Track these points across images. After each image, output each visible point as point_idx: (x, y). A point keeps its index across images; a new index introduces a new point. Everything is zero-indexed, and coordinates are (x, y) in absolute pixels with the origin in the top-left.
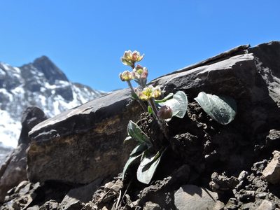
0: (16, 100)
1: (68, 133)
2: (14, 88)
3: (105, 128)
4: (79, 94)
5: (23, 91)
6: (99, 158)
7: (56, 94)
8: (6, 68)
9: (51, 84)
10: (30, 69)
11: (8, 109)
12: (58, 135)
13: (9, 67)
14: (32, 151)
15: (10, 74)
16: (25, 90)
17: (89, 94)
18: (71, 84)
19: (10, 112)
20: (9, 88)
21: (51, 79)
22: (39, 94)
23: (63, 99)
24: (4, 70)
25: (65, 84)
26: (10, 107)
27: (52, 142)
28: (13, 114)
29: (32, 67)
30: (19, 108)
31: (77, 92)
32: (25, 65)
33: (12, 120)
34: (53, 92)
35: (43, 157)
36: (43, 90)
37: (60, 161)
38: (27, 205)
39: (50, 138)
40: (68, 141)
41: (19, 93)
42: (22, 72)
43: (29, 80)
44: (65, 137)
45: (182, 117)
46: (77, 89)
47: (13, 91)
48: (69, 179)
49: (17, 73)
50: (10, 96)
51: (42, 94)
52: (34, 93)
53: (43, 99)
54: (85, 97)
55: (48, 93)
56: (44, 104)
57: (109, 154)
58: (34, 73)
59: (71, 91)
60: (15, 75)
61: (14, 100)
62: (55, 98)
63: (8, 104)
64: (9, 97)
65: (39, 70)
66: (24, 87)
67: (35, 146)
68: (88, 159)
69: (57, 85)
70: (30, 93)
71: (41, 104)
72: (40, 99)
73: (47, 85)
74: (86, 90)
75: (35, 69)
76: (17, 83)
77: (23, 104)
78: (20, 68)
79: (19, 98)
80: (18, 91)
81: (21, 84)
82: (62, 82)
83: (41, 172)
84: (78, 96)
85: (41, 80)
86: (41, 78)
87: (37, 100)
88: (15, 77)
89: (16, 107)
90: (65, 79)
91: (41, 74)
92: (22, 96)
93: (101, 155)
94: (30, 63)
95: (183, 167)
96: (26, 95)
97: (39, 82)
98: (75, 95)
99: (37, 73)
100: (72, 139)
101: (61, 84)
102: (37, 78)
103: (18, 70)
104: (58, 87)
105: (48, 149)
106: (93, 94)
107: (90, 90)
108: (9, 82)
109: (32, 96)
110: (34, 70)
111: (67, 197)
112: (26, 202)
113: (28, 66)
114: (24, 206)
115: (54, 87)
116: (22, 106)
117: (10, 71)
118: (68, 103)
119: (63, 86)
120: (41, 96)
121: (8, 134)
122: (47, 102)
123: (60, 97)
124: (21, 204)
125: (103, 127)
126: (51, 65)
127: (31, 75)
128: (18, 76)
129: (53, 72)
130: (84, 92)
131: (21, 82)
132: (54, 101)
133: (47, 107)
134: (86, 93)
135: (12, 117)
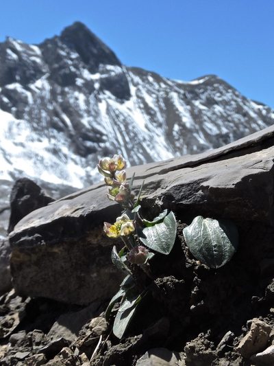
0: (39, 101)
1: (55, 240)
2: (34, 82)
3: (99, 238)
4: (140, 87)
5: (48, 87)
6: (95, 275)
7: (101, 89)
8: (19, 48)
9: (92, 71)
10: (56, 46)
11: (26, 117)
12: (43, 242)
13: (22, 45)
14: (15, 258)
15: (24, 57)
16: (51, 84)
17: (157, 86)
18: (125, 71)
19: (30, 121)
20: (25, 83)
21: (92, 62)
22: (75, 90)
23: (113, 97)
24: (14, 51)
25: (115, 70)
26: (30, 113)
27: (37, 250)
28: (35, 125)
29: (60, 44)
30: (44, 114)
31: (136, 85)
32: (47, 41)
33: (35, 136)
34: (97, 86)
35: (29, 266)
36: (79, 82)
37: (50, 274)
38: (11, 329)
39: (35, 245)
40: (56, 250)
41: (42, 89)
42: (43, 53)
43: (56, 66)
44: (52, 246)
45: (167, 253)
46: (137, 79)
47: (32, 87)
48: (61, 298)
49: (37, 56)
50: (29, 94)
51: (79, 89)
52: (67, 89)
53: (82, 97)
54: (149, 92)
55: (88, 87)
56: (82, 106)
57: (106, 271)
58: (63, 53)
59: (127, 83)
60: (33, 58)
61: (35, 101)
62: (101, 96)
63: (27, 109)
64: (26, 97)
65: (71, 48)
66: (49, 79)
67: (18, 253)
68: (82, 275)
69: (102, 73)
70: (59, 89)
71: (78, 106)
72: (77, 99)
73: (86, 74)
74: (151, 79)
75: (64, 46)
76: (37, 73)
77: (50, 107)
78: (40, 46)
79: (42, 98)
80: (40, 86)
81: (43, 74)
82: (109, 67)
83: (28, 286)
84: (138, 90)
85: (76, 66)
86: (76, 62)
87: (72, 101)
88: (34, 62)
89: (40, 113)
90: (114, 61)
91: (74, 55)
92: (47, 95)
93: (98, 272)
94: (56, 37)
95: (160, 321)
96: (53, 92)
97: (73, 69)
98: (133, 90)
99: (68, 54)
100: (61, 248)
101: (108, 71)
102: (70, 62)
103: (37, 51)
104: (104, 76)
105: (34, 257)
106: (163, 85)
107: (158, 79)
108: (24, 72)
109: (63, 94)
110: (63, 49)
111: (56, 325)
112: (11, 326)
113: (52, 41)
114: (8, 332)
115: (97, 76)
116: (47, 111)
117: (25, 52)
118: (122, 103)
119: (113, 74)
120: (76, 94)
121: (30, 158)
122: (87, 102)
123: (108, 93)
124: (4, 329)
125: (97, 236)
126: (91, 39)
127: (59, 58)
128: (38, 60)
129: (95, 51)
130: (149, 83)
131: (44, 70)
132: (100, 101)
133: (88, 112)
134: (151, 84)
135: (35, 129)
